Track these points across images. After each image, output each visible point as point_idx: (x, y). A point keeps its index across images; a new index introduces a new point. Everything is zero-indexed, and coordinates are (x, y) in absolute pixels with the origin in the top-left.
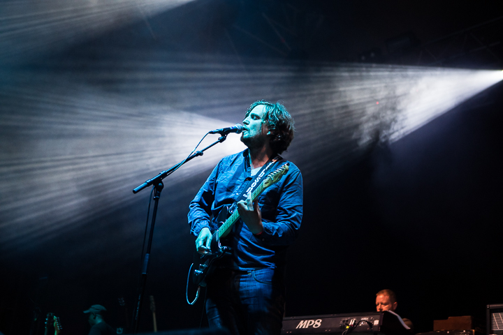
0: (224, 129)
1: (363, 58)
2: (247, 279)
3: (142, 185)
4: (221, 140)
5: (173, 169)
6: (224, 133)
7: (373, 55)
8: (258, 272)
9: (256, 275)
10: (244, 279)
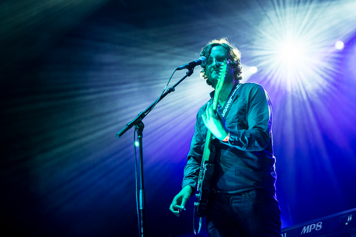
0: (190, 63)
2: (242, 200)
3: (125, 128)
4: (189, 74)
6: (191, 67)
8: (251, 193)
9: (249, 196)
10: (239, 201)
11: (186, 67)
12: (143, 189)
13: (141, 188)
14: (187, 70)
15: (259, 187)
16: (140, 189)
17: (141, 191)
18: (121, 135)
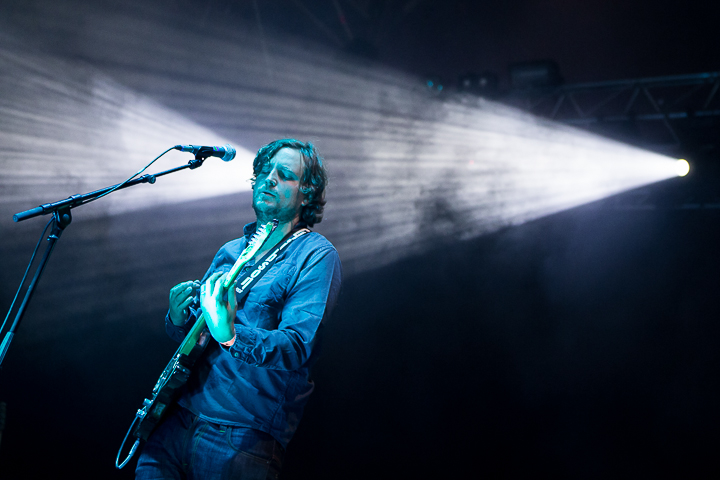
0: (203, 148)
1: (467, 83)
2: (217, 438)
3: (34, 210)
4: (193, 165)
5: (96, 195)
6: (202, 154)
7: (483, 82)
8: (237, 433)
9: (232, 436)
10: (211, 437)
11: (194, 150)
12: (15, 331)
13: (12, 328)
14: (192, 157)
15: (261, 429)
16: (9, 330)
17: (9, 334)
18: (21, 219)
